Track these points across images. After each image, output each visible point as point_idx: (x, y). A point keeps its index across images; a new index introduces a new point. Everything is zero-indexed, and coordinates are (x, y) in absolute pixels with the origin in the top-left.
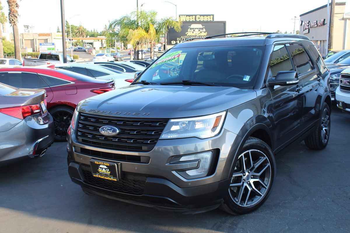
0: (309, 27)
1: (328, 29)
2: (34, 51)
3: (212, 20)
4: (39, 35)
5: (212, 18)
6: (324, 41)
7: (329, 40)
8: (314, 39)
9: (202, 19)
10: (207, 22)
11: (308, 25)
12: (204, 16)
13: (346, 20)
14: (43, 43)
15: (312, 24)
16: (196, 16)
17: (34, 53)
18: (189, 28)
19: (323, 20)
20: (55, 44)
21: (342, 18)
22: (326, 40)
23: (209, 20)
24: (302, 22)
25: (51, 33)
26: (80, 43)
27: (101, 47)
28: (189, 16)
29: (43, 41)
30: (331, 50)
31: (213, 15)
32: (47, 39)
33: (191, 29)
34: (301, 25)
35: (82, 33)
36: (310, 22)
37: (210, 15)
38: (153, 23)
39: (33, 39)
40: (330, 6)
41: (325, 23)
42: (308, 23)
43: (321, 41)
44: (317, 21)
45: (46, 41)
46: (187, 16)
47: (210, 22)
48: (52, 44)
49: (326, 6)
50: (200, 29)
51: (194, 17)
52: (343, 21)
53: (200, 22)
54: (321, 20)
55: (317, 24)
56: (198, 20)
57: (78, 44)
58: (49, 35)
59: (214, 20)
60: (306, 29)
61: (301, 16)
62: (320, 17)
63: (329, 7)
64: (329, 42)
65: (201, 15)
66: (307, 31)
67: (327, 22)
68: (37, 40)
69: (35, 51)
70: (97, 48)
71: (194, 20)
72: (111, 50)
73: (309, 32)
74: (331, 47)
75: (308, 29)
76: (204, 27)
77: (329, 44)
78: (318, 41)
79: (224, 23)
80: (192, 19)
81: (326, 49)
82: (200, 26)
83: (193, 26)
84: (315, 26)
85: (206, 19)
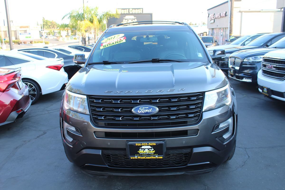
0: (214, 18)
1: (229, 19)
2: (16, 39)
3: (142, 12)
4: (20, 27)
5: (141, 11)
6: (226, 28)
7: (230, 28)
8: (219, 27)
9: (134, 12)
10: (138, 14)
11: (213, 16)
12: (135, 9)
13: (242, 12)
14: (22, 33)
15: (216, 16)
16: (129, 9)
17: (16, 40)
18: (124, 18)
19: (225, 13)
20: (31, 33)
21: (239, 11)
22: (228, 28)
23: (139, 12)
24: (209, 14)
25: (29, 26)
26: (52, 33)
27: (66, 35)
28: (124, 9)
29: (23, 32)
30: (232, 34)
31: (142, 9)
32: (26, 30)
33: (125, 19)
34: (208, 17)
35: (54, 26)
36: (215, 14)
37: (140, 9)
38: (96, 15)
39: (16, 31)
40: (231, 2)
41: (227, 15)
42: (214, 15)
43: (223, 28)
44: (220, 14)
45: (25, 31)
46: (122, 9)
47: (140, 14)
48: (29, 34)
49: (227, 2)
50: (132, 19)
51: (128, 10)
52: (240, 13)
53: (132, 14)
54: (224, 13)
55: (220, 16)
56: (131, 12)
57: (50, 33)
58: (27, 27)
59: (143, 13)
60: (212, 20)
61: (208, 10)
62: (222, 10)
63: (229, 3)
64: (230, 29)
65: (133, 9)
66: (213, 21)
67: (229, 14)
68: (19, 31)
69: (18, 38)
70: (64, 36)
71: (128, 13)
72: (74, 37)
73: (214, 22)
74: (232, 33)
75: (213, 20)
76: (136, 17)
77: (230, 31)
78: (221, 28)
79: (151, 15)
80: (126, 12)
81: (227, 35)
82: (132, 17)
83: (127, 17)
84: (219, 17)
85: (137, 12)
